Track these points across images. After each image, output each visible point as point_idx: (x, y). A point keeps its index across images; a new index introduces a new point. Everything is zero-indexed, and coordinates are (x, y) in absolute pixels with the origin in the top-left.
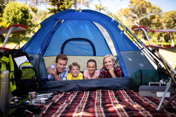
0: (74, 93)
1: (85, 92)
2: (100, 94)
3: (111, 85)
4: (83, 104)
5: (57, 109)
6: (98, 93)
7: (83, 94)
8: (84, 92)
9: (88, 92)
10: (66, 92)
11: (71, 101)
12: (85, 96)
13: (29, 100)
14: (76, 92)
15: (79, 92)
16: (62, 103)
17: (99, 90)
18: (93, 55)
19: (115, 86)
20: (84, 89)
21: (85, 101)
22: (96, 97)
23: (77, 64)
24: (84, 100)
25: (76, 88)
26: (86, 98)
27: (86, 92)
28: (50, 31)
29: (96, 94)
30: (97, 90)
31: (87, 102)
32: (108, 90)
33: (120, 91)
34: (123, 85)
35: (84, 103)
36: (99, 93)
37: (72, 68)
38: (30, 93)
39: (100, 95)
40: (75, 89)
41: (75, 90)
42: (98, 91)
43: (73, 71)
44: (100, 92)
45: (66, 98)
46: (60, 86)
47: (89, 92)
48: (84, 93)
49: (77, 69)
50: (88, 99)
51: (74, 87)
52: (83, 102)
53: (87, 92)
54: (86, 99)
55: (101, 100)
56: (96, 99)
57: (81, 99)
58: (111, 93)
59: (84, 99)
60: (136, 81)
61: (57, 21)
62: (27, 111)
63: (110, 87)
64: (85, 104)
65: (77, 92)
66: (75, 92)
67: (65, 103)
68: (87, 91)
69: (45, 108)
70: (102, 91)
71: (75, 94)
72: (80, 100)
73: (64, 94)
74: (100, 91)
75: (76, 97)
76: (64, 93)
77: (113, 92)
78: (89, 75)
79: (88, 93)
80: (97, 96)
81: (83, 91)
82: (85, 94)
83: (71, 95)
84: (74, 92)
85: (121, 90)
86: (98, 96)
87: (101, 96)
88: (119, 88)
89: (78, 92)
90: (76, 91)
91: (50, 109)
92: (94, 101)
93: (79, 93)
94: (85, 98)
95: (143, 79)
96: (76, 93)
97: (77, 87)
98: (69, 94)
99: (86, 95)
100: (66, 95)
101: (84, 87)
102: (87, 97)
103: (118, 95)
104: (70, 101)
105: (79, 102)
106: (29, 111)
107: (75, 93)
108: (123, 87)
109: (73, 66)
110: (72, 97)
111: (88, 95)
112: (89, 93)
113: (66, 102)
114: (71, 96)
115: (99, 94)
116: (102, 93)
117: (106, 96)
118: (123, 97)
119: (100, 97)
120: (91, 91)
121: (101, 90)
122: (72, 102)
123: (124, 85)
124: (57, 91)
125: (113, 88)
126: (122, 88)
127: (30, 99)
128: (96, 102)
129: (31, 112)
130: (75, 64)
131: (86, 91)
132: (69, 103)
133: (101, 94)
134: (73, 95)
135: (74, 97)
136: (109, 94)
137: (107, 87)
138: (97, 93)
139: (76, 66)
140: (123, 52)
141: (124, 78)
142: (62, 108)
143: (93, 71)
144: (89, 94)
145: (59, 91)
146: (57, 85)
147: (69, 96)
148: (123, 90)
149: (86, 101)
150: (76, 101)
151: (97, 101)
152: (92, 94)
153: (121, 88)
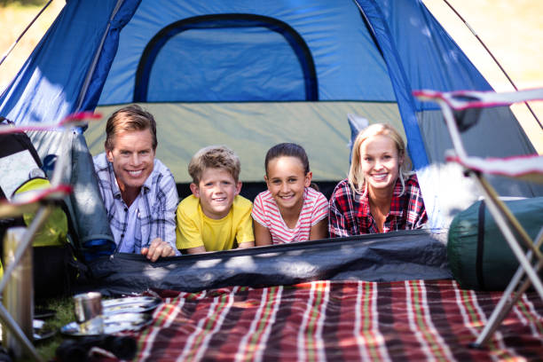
0: (224, 297)
1: (265, 290)
2: (323, 296)
4: (260, 331)
5: (182, 346)
6: (316, 295)
7: (260, 299)
8: (262, 293)
9: (276, 291)
10: (191, 292)
11: (220, 322)
12: (265, 307)
13: (79, 322)
14: (232, 290)
15: (243, 289)
16: (192, 331)
17: (322, 282)
18: (304, 98)
21: (267, 324)
22: (305, 307)
24: (264, 320)
26: (271, 311)
27: (269, 292)
28: (106, 21)
29: (308, 297)
30: (314, 283)
31: (274, 325)
32: (360, 282)
33: (407, 283)
35: (265, 328)
38: (79, 297)
39: (322, 302)
42: (317, 285)
45: (198, 313)
47: (281, 289)
48: (264, 296)
49: (226, 183)
50: (279, 315)
52: (262, 326)
53: (273, 289)
54: (269, 317)
55: (323, 316)
56: (306, 316)
57: (252, 317)
58: (368, 292)
59: (262, 316)
60: (459, 249)
62: (96, 349)
64: (268, 330)
65: (236, 289)
66: (225, 290)
67: (199, 329)
68: (273, 285)
69: (145, 344)
70: (332, 287)
71: (227, 301)
72: (249, 321)
73: (187, 299)
74: (324, 285)
75: (232, 309)
76: (183, 294)
77: (375, 291)
79: (279, 296)
80: (309, 306)
82: (268, 300)
83: (212, 301)
84: (224, 292)
86: (314, 304)
87: (324, 306)
89: (238, 291)
90: (230, 286)
91: (157, 345)
92: (299, 320)
93: (243, 293)
94: (267, 313)
95: (487, 242)
96: (232, 296)
98: (203, 300)
99: (271, 302)
100: (193, 304)
102: (276, 309)
103: (389, 302)
104: (214, 324)
105: (247, 326)
106: (103, 352)
107: (228, 293)
109: (204, 168)
110: (219, 310)
111: (278, 301)
112: (284, 292)
113: (205, 327)
114: (213, 305)
115: (319, 299)
116: (330, 295)
117: (346, 306)
118: (405, 307)
119: (320, 309)
120: (288, 287)
121: (328, 282)
122: (223, 327)
127: (82, 319)
128: (303, 326)
129: (110, 355)
130: (212, 161)
131: (269, 285)
132: (212, 328)
133: (327, 299)
134: (220, 301)
135: (226, 311)
136: (359, 296)
138: (312, 292)
142: (198, 342)
143: (295, 198)
144: (282, 298)
147: (208, 307)
149: (272, 321)
150: (234, 322)
151: (309, 321)
152: (294, 297)
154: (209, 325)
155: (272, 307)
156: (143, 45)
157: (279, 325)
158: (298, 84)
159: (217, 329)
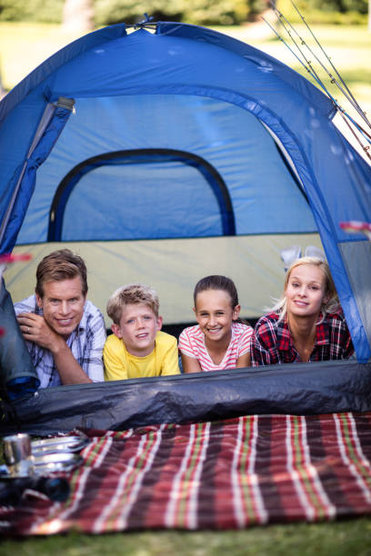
0: (152, 434)
1: (193, 426)
2: (252, 430)
3: (299, 394)
4: (192, 468)
5: (114, 485)
6: (244, 431)
7: (188, 435)
8: (189, 429)
9: (204, 428)
10: (118, 430)
11: (150, 460)
12: (194, 443)
13: (9, 464)
14: (159, 428)
15: (170, 426)
16: (123, 470)
17: (249, 417)
18: (221, 233)
19: (313, 395)
20: (188, 410)
21: (198, 461)
22: (235, 443)
23: (139, 294)
24: (195, 457)
25: (157, 411)
26: (201, 448)
27: (197, 428)
28: (23, 159)
29: (236, 432)
30: (241, 418)
31: (205, 462)
32: (288, 416)
33: (335, 416)
34: (346, 391)
35: (196, 465)
36: (248, 427)
37: (121, 315)
38: (8, 439)
39: (251, 437)
40: (151, 414)
41: (152, 418)
42: (245, 420)
43: (132, 329)
44: (252, 425)
45: (127, 451)
46: (91, 403)
47: (208, 425)
48: (192, 432)
49: (147, 318)
50: (209, 451)
51: (149, 408)
52: (193, 463)
53: (200, 425)
54: (199, 454)
55: (254, 452)
56: (237, 452)
57: (182, 454)
58: (297, 426)
59: (192, 453)
61: (49, 106)
62: (30, 492)
63: (295, 400)
64: (200, 467)
65: (163, 426)
66: (152, 427)
67: (130, 469)
68: (201, 422)
69: (77, 485)
70: (261, 422)
71: (155, 438)
72: (179, 458)
73: (115, 439)
74: (252, 420)
75: (161, 447)
76: (110, 433)
77: (304, 425)
78: (205, 351)
79: (207, 432)
80: (239, 441)
81: (186, 422)
82: (196, 436)
83: (140, 439)
84: (151, 430)
85: (339, 412)
86: (243, 440)
87: (254, 441)
88: (331, 404)
89: (166, 428)
90: (157, 424)
91: (90, 486)
92: (230, 457)
93: (170, 430)
94: (197, 450)
96: (159, 434)
97: (160, 405)
98: (130, 439)
99: (199, 439)
100: (121, 443)
101: (191, 405)
102: (206, 446)
103: (319, 435)
104: (145, 462)
105: (178, 464)
106: (36, 494)
107: (155, 431)
108: (348, 399)
109: (123, 306)
110: (148, 447)
111: (207, 438)
112: (212, 428)
113: (135, 466)
114: (141, 443)
115: (248, 434)
116: (259, 430)
117: (275, 440)
118: (336, 439)
119: (250, 445)
120: (215, 423)
121: (256, 417)
122: (154, 466)
123: (352, 392)
124: (80, 426)
125: (306, 406)
126: (344, 404)
127: (12, 460)
128: (235, 462)
129: (44, 497)
130: (130, 297)
131: (197, 421)
132: (143, 467)
133: (256, 434)
134: (148, 439)
135: (155, 449)
136: (289, 430)
137: (283, 402)
138: (240, 428)
139: (137, 302)
140: (351, 244)
141: (355, 362)
142: (130, 481)
143: (224, 331)
144: (211, 434)
145: (88, 425)
146: (77, 403)
147: (137, 445)
148: (346, 411)
149: (203, 458)
150: (164, 460)
151: (240, 456)
152: (223, 433)
153: (339, 405)
154: (140, 464)
155: (201, 443)
156: (57, 183)
157: (210, 462)
158: (215, 219)
159: (148, 468)
